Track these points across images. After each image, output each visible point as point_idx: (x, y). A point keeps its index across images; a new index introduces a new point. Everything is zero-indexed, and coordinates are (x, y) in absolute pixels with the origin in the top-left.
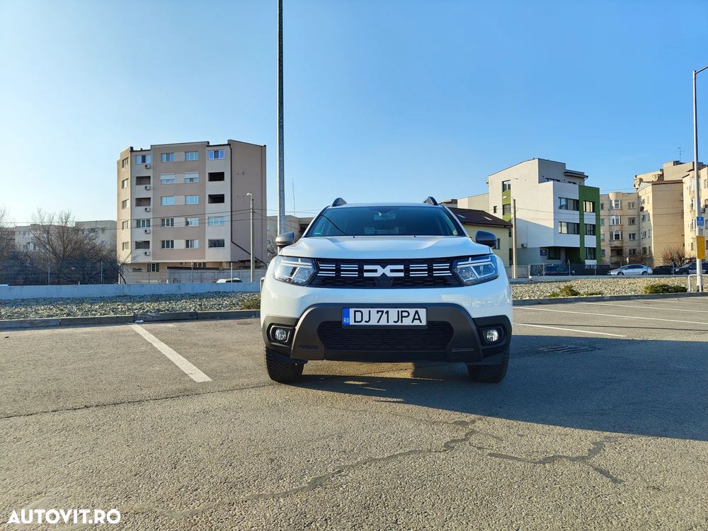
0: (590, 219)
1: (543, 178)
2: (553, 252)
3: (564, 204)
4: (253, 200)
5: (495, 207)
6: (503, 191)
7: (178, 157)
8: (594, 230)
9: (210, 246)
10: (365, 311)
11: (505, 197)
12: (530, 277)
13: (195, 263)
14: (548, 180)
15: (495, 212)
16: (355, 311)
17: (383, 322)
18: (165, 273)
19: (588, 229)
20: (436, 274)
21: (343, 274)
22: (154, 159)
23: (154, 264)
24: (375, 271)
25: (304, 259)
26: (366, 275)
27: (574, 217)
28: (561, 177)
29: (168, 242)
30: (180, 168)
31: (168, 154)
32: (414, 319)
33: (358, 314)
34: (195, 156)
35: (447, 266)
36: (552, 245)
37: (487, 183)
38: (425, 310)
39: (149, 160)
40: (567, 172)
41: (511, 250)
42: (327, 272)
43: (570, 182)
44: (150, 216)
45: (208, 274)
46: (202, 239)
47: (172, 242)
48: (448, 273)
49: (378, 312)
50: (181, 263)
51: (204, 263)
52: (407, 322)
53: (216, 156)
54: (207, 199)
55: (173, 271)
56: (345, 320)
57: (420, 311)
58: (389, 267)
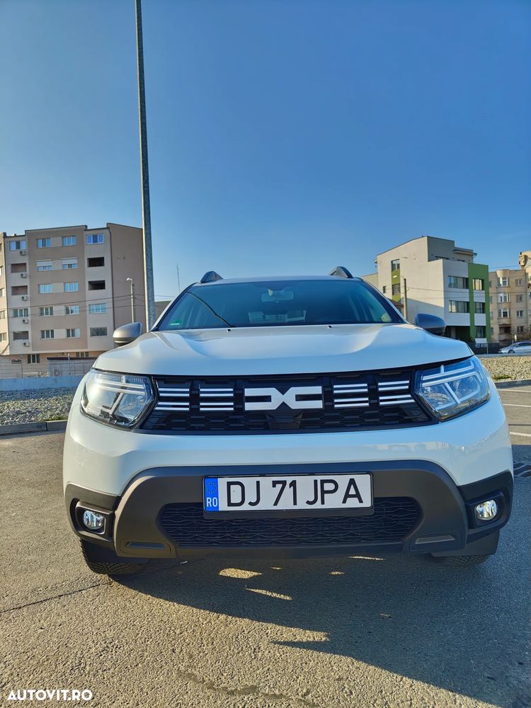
0: (479, 297)
1: (431, 258)
3: (451, 282)
4: (133, 285)
6: (392, 270)
7: (54, 242)
8: (483, 308)
9: (92, 335)
10: (249, 482)
11: (395, 277)
13: (77, 353)
14: (437, 258)
15: (384, 292)
16: (229, 484)
17: (286, 504)
18: (45, 363)
19: (478, 307)
20: (385, 401)
21: (205, 407)
22: (29, 245)
23: (34, 355)
24: (267, 399)
26: (249, 406)
27: (464, 295)
28: (450, 255)
29: (48, 332)
30: (57, 254)
31: (44, 240)
32: (347, 496)
33: (236, 490)
34: (71, 242)
35: (403, 384)
37: (376, 262)
38: (368, 477)
39: (24, 246)
40: (456, 250)
42: (175, 402)
43: (459, 260)
44: (27, 305)
46: (83, 328)
47: (52, 331)
48: (406, 400)
49: (275, 484)
50: (63, 353)
51: (87, 353)
52: (334, 502)
53: (95, 240)
54: (87, 285)
55: (54, 362)
56: (209, 502)
57: (357, 478)
58: (294, 391)
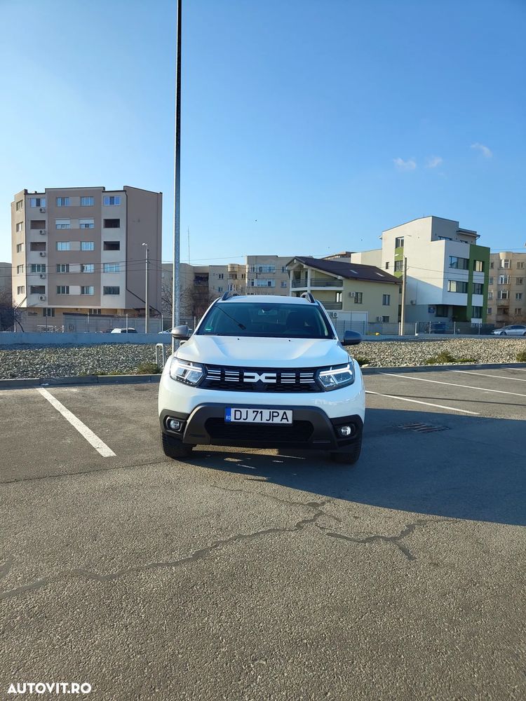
0: (479, 278)
1: (435, 238)
2: (441, 310)
3: (453, 263)
4: (148, 250)
5: (387, 263)
6: (396, 247)
7: (73, 202)
8: (482, 289)
9: (105, 293)
10: (244, 411)
11: (397, 255)
12: (416, 335)
13: (90, 310)
14: (441, 238)
15: (387, 268)
16: (236, 411)
17: (258, 420)
18: (60, 317)
19: (477, 287)
20: (302, 381)
21: (227, 379)
22: (48, 202)
23: (49, 309)
24: (253, 377)
25: (195, 364)
26: (245, 380)
27: (463, 276)
28: (454, 236)
29: (63, 288)
30: (75, 213)
31: (63, 199)
32: (282, 418)
33: (238, 413)
34: (89, 202)
35: (311, 375)
36: (440, 302)
37: (381, 239)
38: (291, 411)
39: (43, 203)
40: (460, 231)
41: (400, 306)
42: (214, 376)
43: (462, 241)
44: (45, 261)
45: (103, 322)
46: (97, 286)
47: (68, 288)
48: (312, 381)
49: (254, 412)
50: (77, 309)
51: (99, 310)
52: (277, 420)
53: (112, 202)
54: (102, 244)
55: (69, 317)
56: (227, 418)
57: (287, 412)
58: (265, 375)
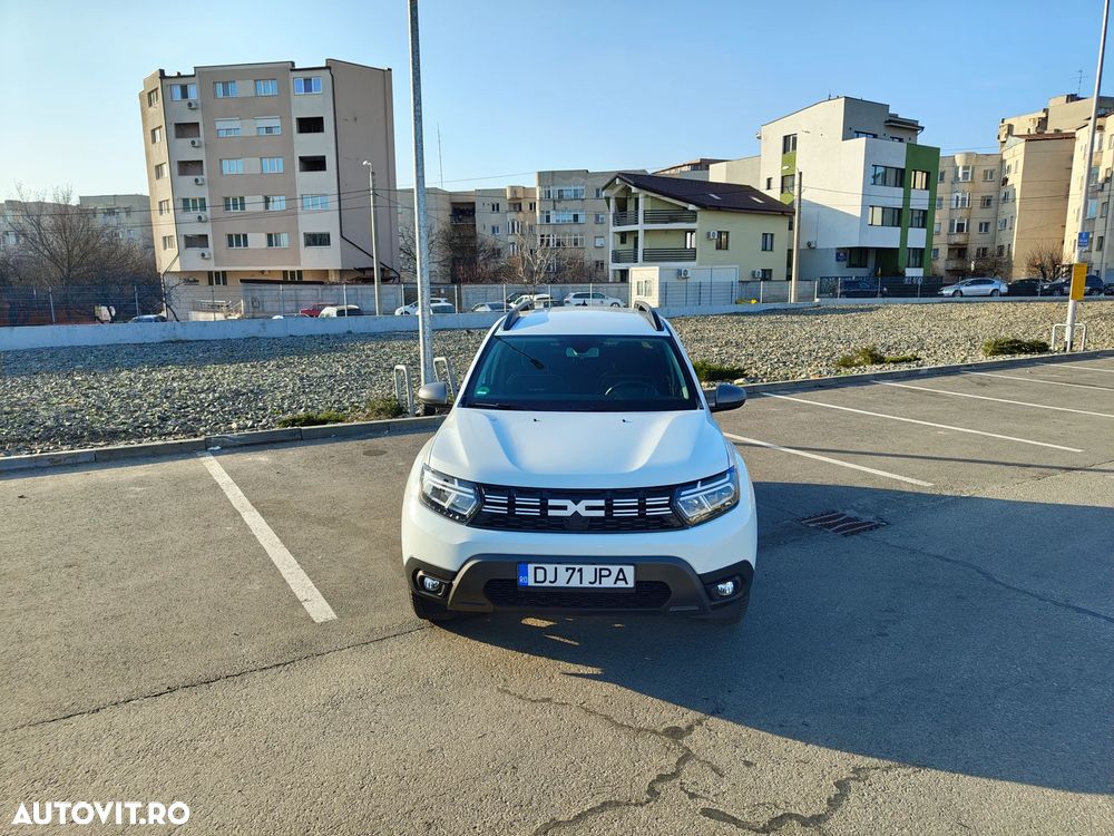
0: (919, 200)
1: (850, 132)
2: (855, 256)
3: (879, 176)
4: (373, 173)
5: (769, 180)
6: (784, 152)
7: (242, 89)
8: (924, 219)
9: (308, 244)
10: (550, 568)
11: (785, 168)
12: (817, 300)
13: (285, 272)
14: (858, 134)
15: (769, 188)
16: (536, 568)
17: (575, 583)
18: (234, 284)
19: (916, 216)
20: (650, 512)
21: (519, 512)
22: (201, 91)
23: (217, 273)
24: (565, 508)
25: (462, 482)
26: (551, 513)
27: (894, 197)
28: (881, 130)
29: (238, 236)
30: (247, 109)
31: (225, 84)
32: (617, 579)
33: (540, 572)
34: (269, 89)
36: (855, 244)
38: (632, 567)
39: (193, 93)
40: (890, 121)
41: (790, 252)
43: (893, 139)
44: (203, 193)
45: (307, 294)
46: (293, 232)
47: (245, 236)
48: (666, 511)
49: (567, 569)
50: (263, 272)
51: (300, 272)
52: (608, 583)
53: (308, 88)
54: (297, 161)
55: (250, 286)
56: (521, 580)
57: (625, 568)
58: (585, 503)
